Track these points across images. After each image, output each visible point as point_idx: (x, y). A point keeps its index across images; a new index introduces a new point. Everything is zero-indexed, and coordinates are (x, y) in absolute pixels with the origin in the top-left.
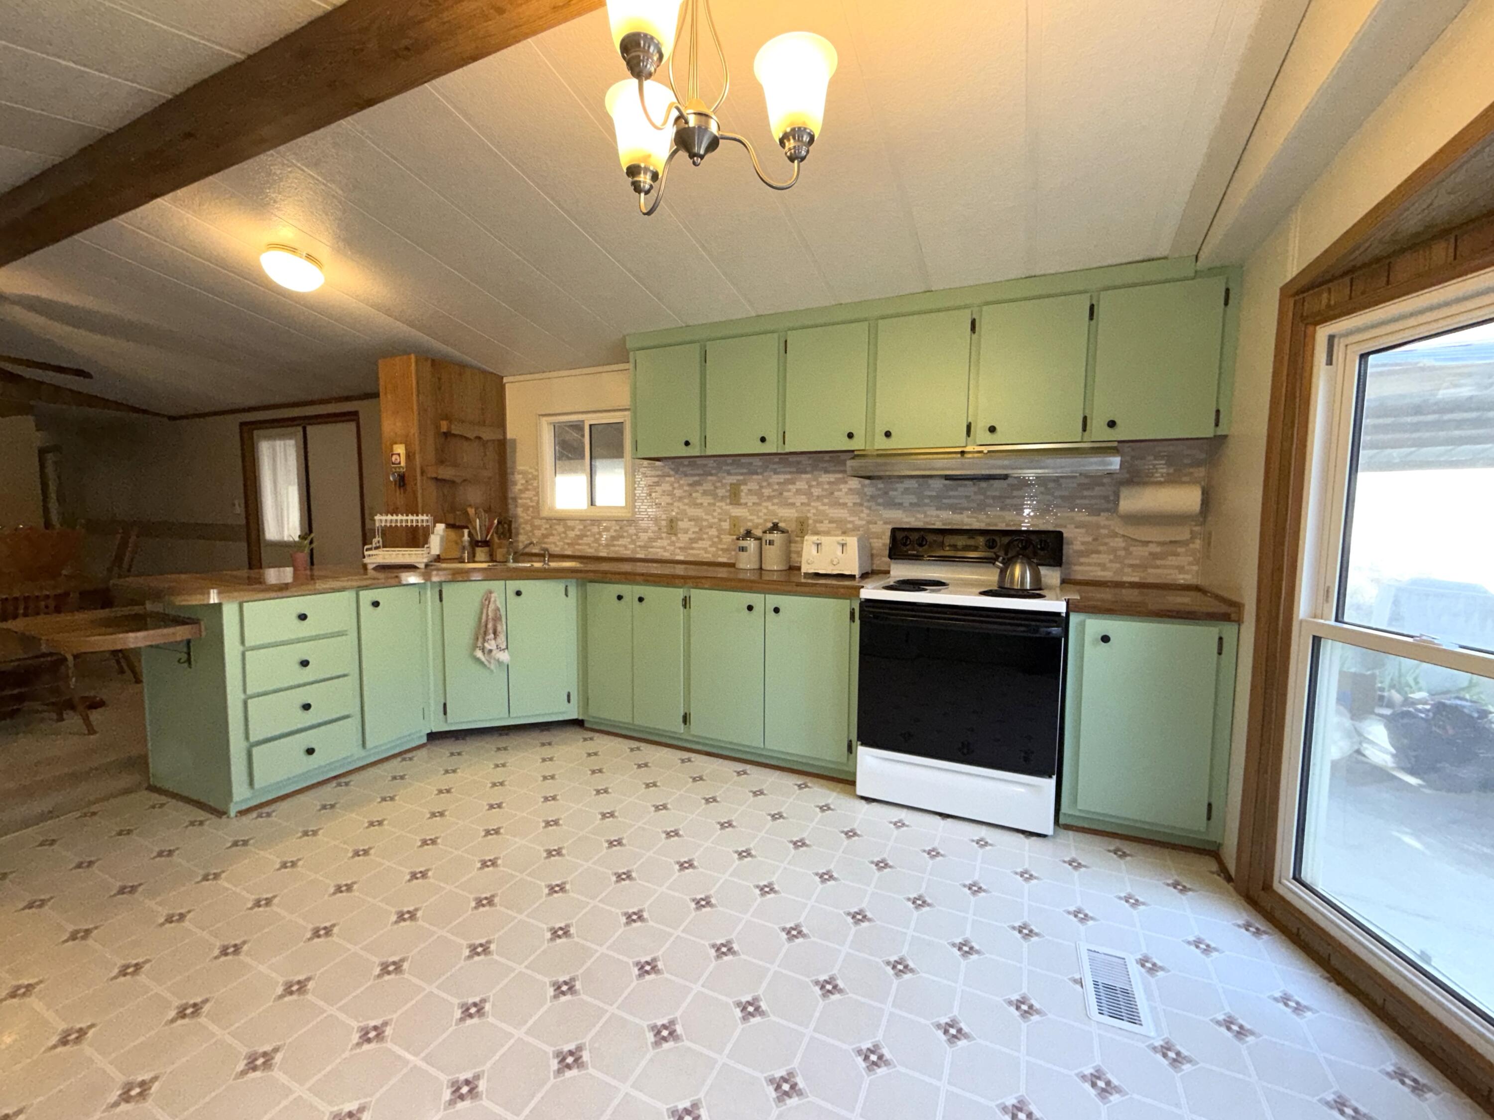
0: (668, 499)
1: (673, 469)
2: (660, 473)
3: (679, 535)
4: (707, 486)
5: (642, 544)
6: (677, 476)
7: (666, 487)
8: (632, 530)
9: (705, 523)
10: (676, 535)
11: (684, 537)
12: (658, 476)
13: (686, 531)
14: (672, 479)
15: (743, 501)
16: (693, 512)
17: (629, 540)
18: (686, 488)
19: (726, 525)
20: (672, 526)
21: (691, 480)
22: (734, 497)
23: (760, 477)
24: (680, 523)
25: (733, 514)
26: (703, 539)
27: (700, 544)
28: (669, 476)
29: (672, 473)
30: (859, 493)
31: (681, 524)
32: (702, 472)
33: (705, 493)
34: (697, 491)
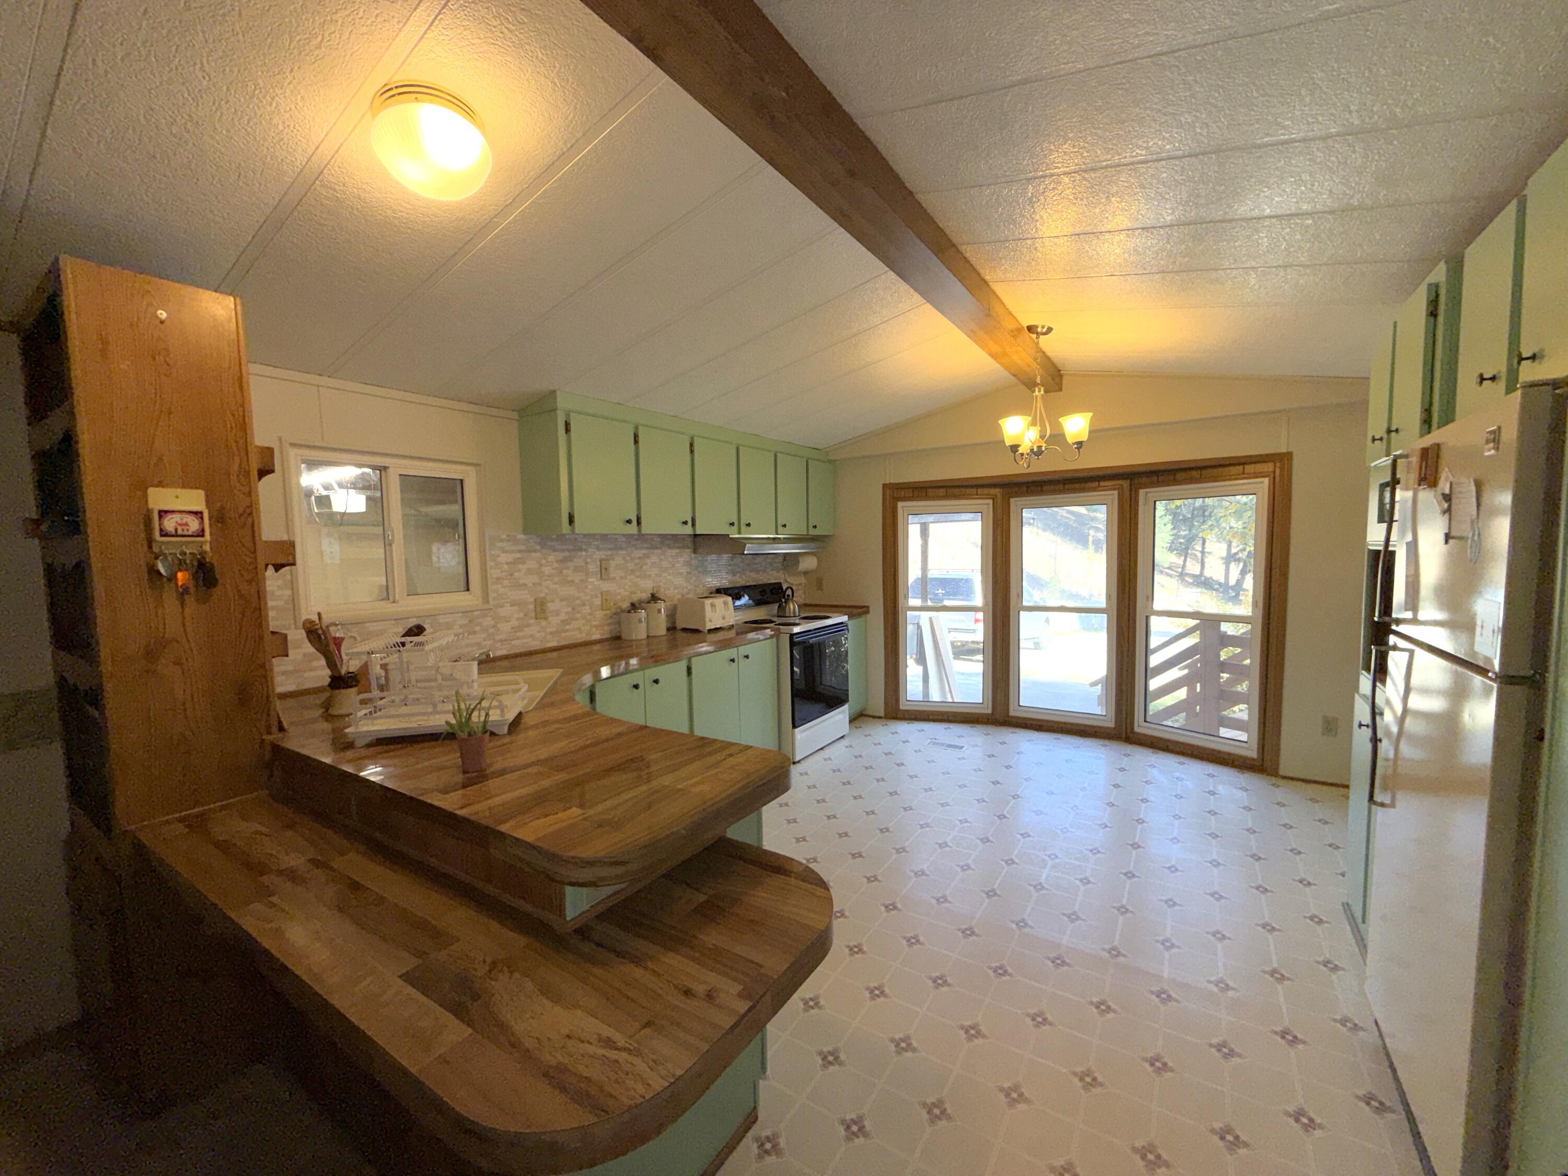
0: (535, 579)
1: (539, 544)
2: (523, 548)
3: (550, 619)
4: (578, 562)
5: (503, 637)
6: (544, 551)
7: (531, 564)
8: (488, 621)
9: (578, 602)
10: (546, 619)
11: (554, 620)
12: (520, 551)
13: (557, 613)
14: (538, 555)
15: (612, 575)
16: (565, 591)
17: (484, 635)
18: (556, 565)
19: (598, 601)
20: (541, 609)
21: (560, 555)
22: (603, 571)
23: (625, 552)
24: (549, 604)
25: (604, 589)
26: (577, 619)
27: (575, 624)
28: (535, 551)
29: (538, 547)
30: (688, 564)
31: (551, 606)
32: (572, 547)
33: (576, 569)
34: (568, 568)
